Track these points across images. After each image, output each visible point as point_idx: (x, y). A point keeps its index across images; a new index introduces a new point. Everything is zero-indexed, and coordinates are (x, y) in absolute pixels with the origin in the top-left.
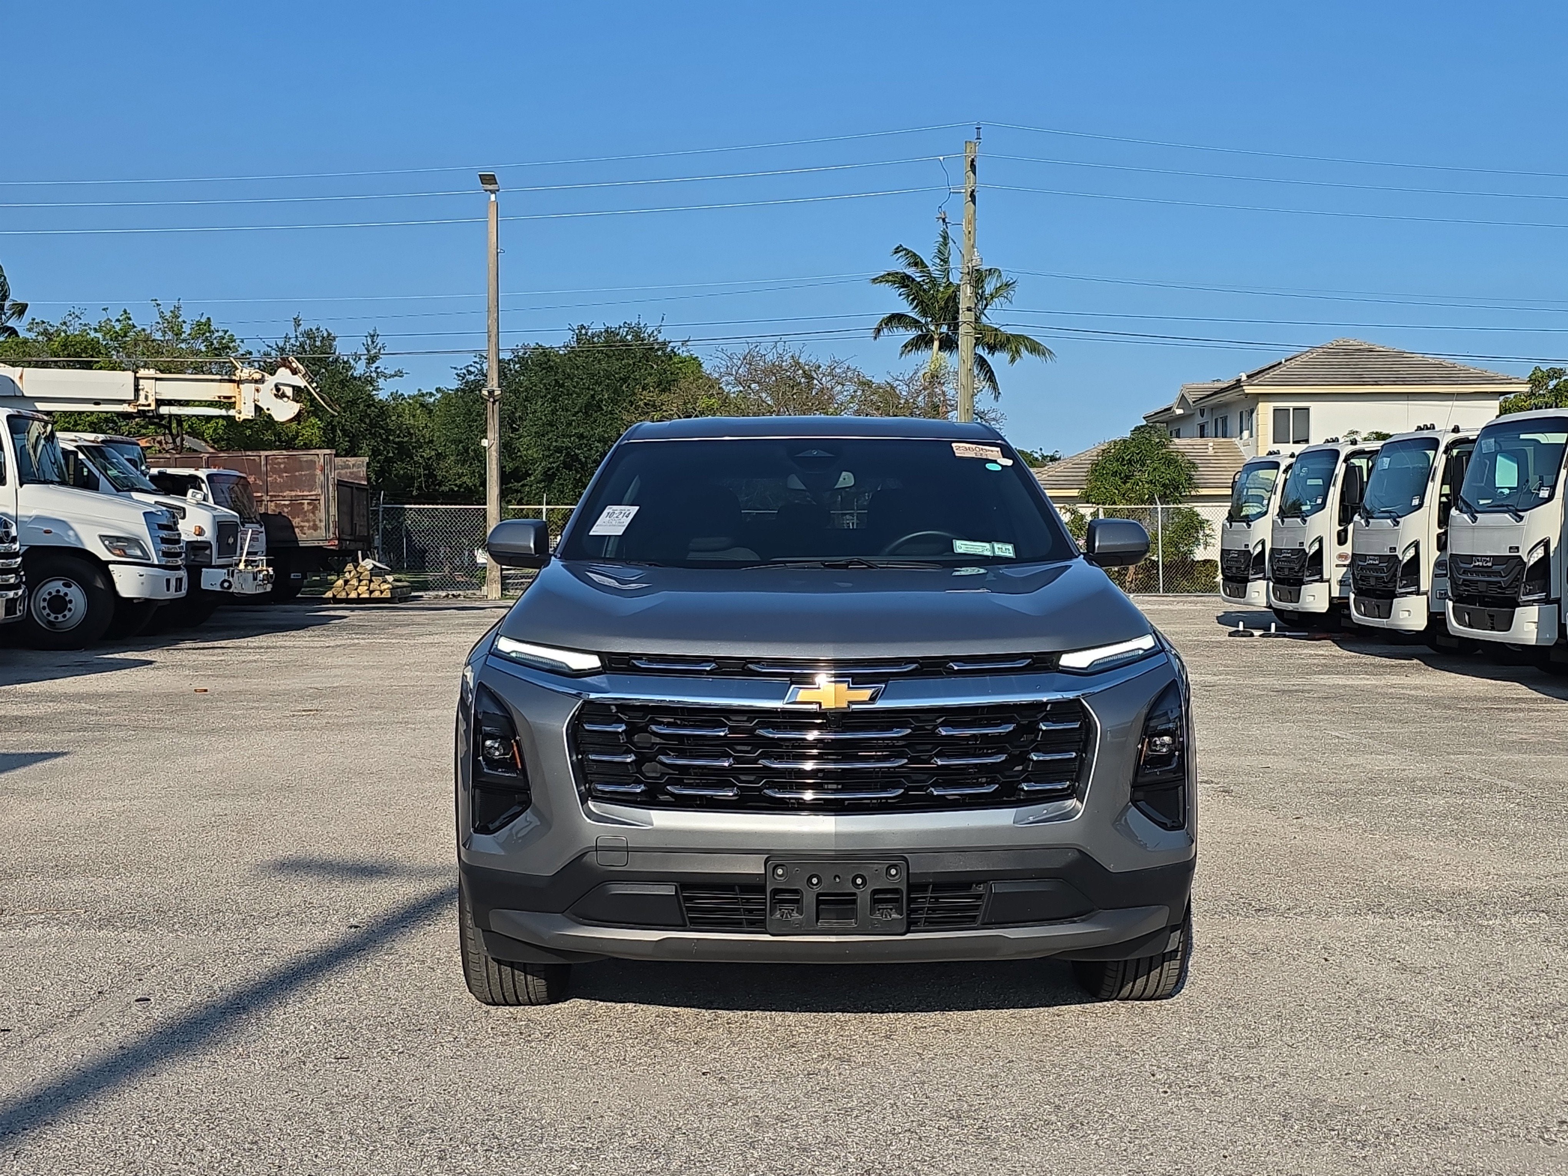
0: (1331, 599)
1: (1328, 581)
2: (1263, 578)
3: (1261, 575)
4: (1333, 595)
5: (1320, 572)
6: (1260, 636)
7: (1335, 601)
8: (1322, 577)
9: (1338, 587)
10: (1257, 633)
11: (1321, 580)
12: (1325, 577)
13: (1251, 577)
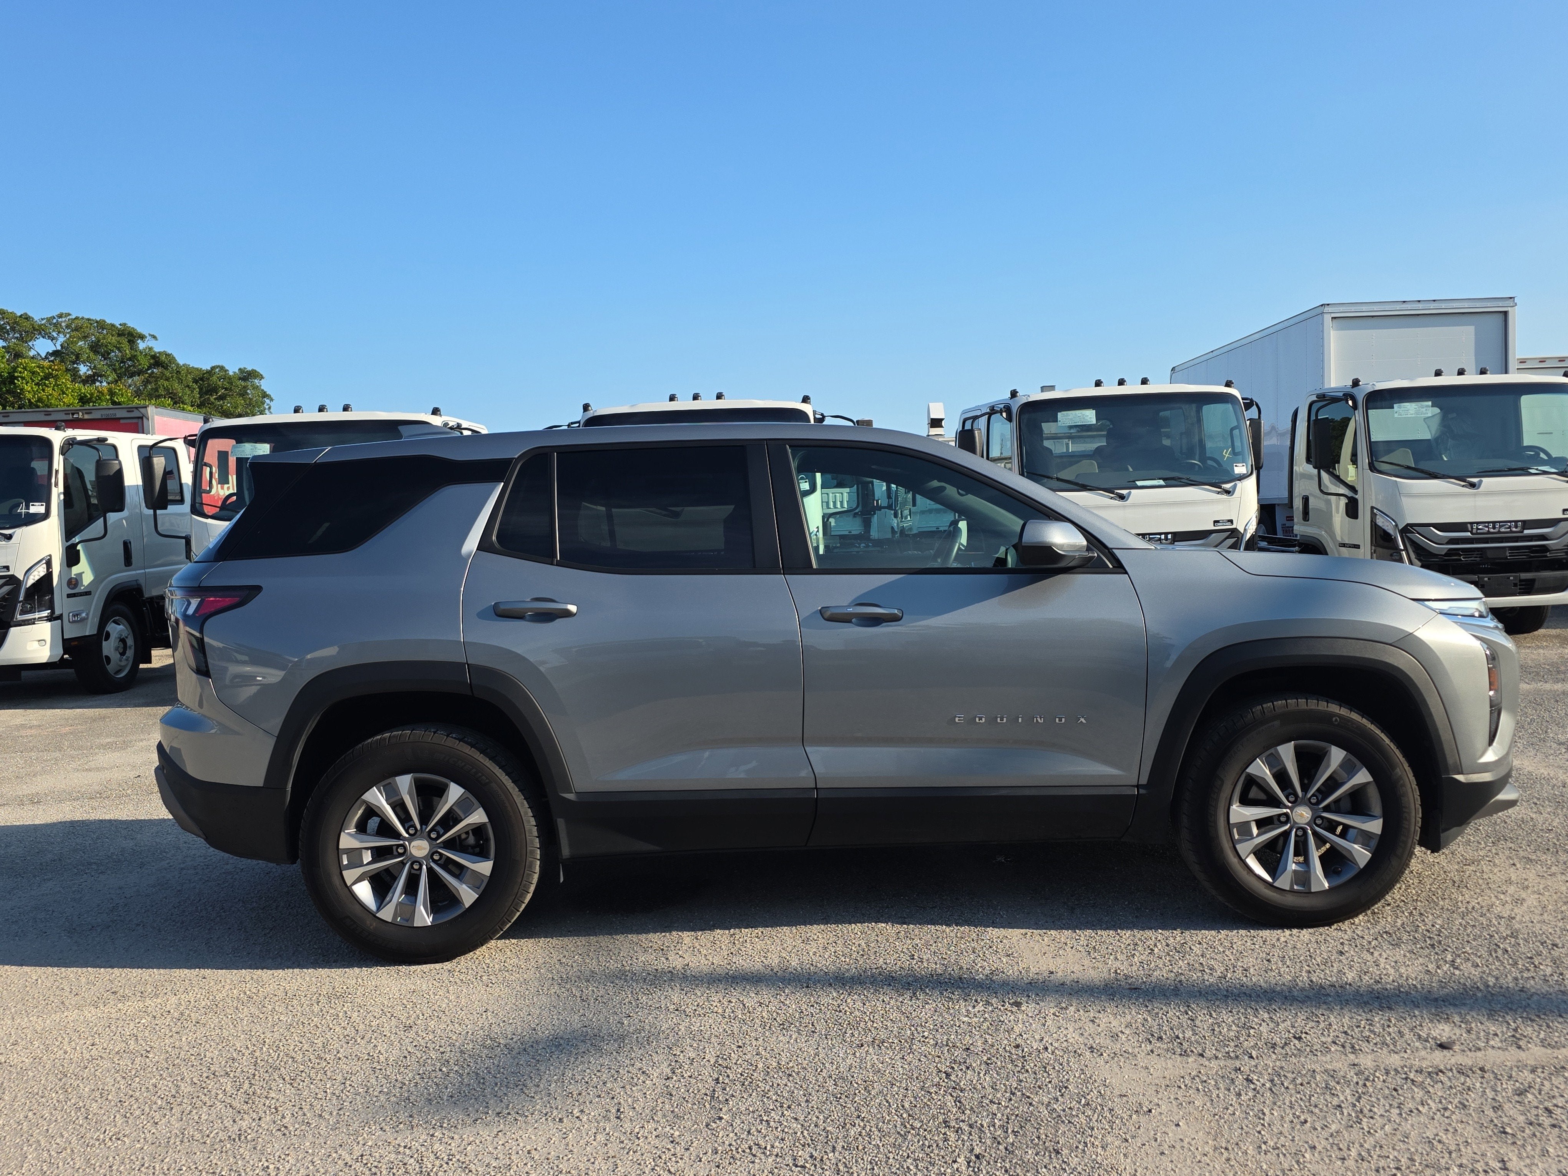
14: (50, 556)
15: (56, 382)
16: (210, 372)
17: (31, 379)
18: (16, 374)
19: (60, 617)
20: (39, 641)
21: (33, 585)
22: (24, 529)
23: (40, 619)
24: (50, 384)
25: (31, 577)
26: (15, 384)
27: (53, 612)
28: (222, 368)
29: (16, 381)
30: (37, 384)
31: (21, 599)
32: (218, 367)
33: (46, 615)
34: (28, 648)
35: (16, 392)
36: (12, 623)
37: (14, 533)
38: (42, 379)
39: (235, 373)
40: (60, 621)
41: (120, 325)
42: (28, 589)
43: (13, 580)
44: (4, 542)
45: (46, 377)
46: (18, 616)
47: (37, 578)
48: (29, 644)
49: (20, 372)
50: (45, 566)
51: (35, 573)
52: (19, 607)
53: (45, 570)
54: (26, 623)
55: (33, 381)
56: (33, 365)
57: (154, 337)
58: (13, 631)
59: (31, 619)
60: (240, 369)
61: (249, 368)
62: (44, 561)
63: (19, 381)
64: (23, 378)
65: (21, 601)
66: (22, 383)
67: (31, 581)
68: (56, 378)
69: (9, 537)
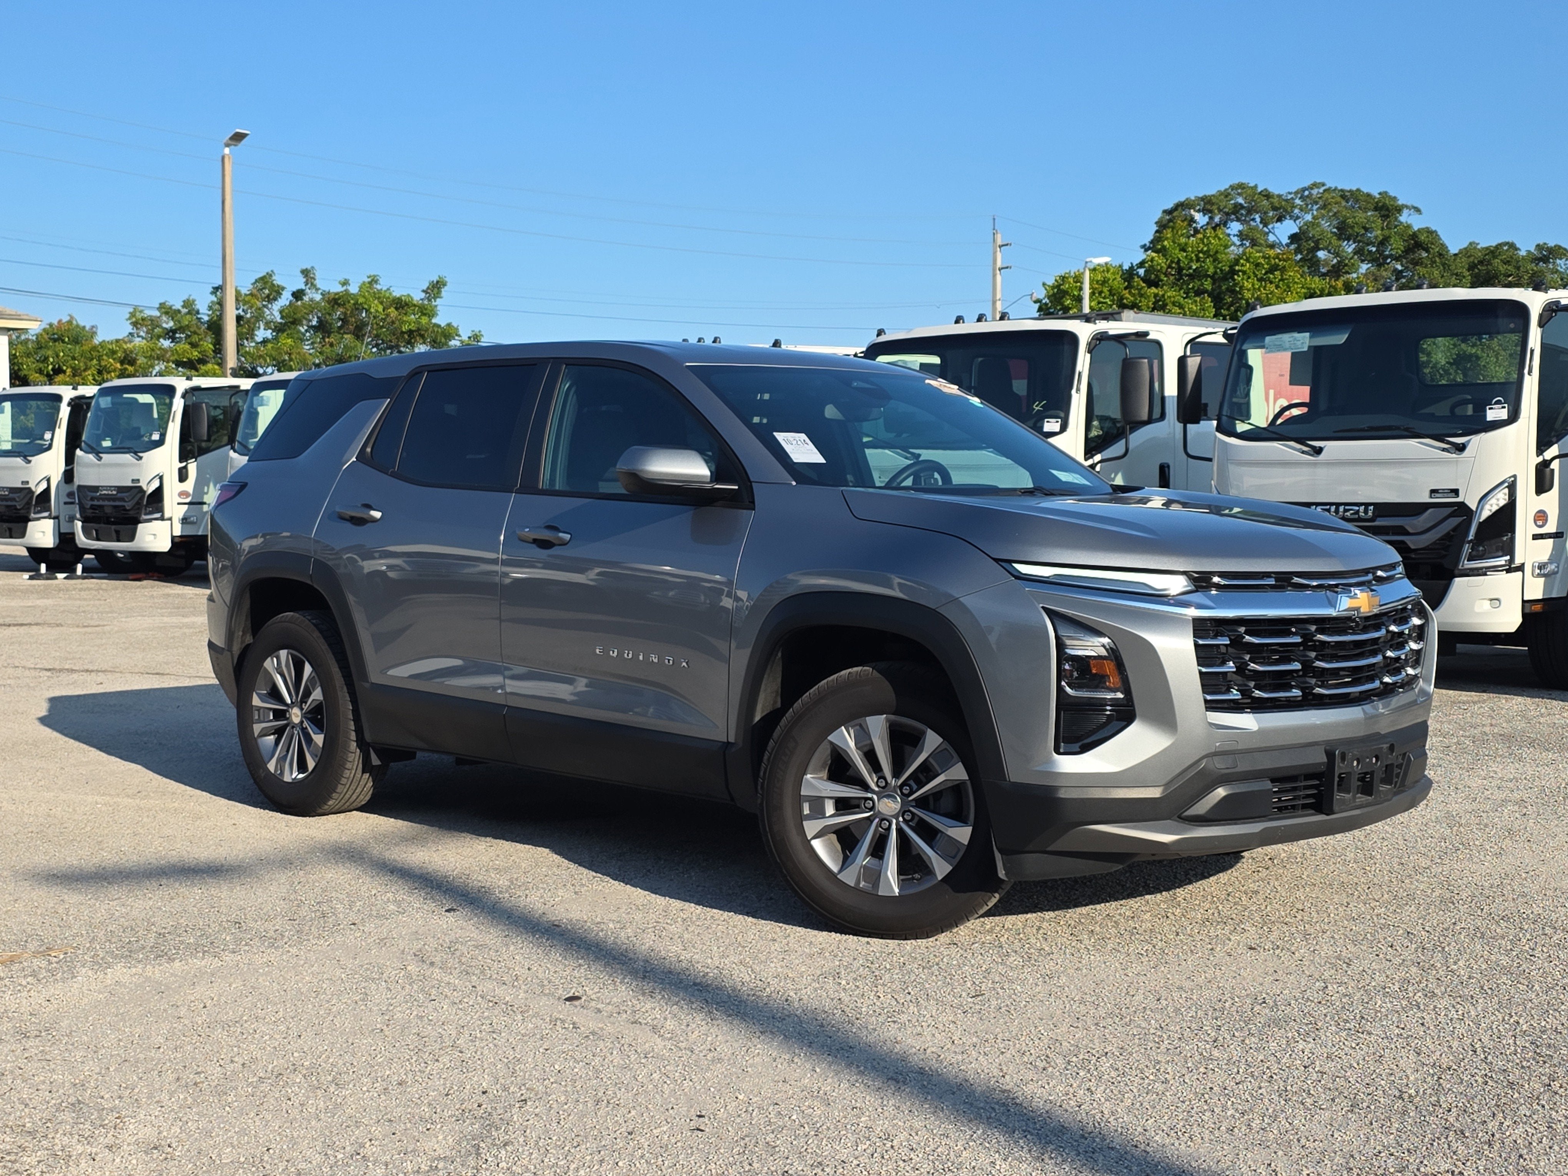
0: (173, 538)
1: (170, 519)
2: (50, 517)
3: (46, 514)
4: (174, 534)
5: (161, 510)
6: (65, 578)
7: (177, 540)
8: (163, 516)
9: (180, 525)
10: (61, 576)
11: (162, 519)
12: (167, 515)
13: (33, 516)
14: (1515, 476)
15: (1282, 276)
16: (1493, 252)
17: (1254, 273)
18: (1237, 268)
19: (1521, 568)
20: (1491, 600)
21: (1489, 518)
22: (1483, 435)
23: (1495, 569)
24: (1275, 278)
25: (1487, 507)
26: (1234, 280)
27: (1512, 560)
28: (1512, 246)
29: (1236, 277)
30: (1260, 280)
31: (1470, 538)
32: (1507, 243)
33: (1503, 563)
34: (1477, 609)
35: (1235, 290)
36: (1456, 572)
37: (1469, 441)
38: (1266, 273)
39: (1529, 252)
40: (1520, 573)
41: (1380, 194)
42: (1481, 525)
43: (1462, 510)
44: (1454, 455)
45: (1271, 270)
46: (1466, 562)
47: (1495, 508)
48: (1478, 603)
49: (1242, 265)
50: (1506, 491)
51: (1493, 501)
52: (1467, 549)
53: (1507, 497)
54: (1476, 572)
55: (1256, 276)
56: (1258, 254)
57: (1418, 210)
58: (1459, 582)
59: (1482, 568)
60: (1538, 245)
61: (1551, 244)
62: (1506, 484)
63: (1239, 276)
64: (1244, 273)
65: (1469, 542)
66: (1243, 279)
67: (1486, 514)
68: (1283, 270)
69: (1461, 448)
